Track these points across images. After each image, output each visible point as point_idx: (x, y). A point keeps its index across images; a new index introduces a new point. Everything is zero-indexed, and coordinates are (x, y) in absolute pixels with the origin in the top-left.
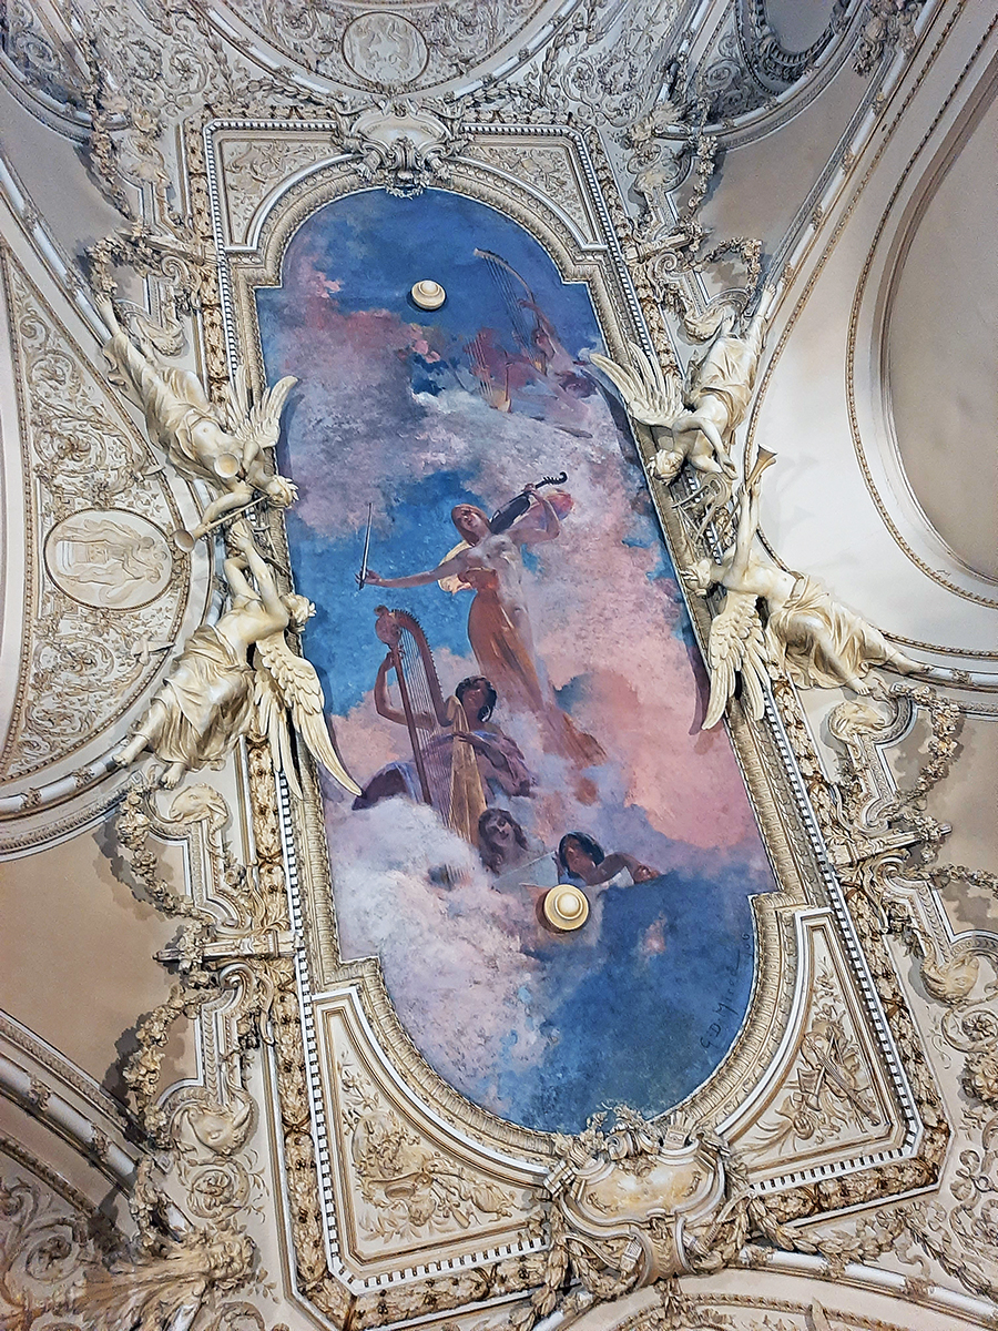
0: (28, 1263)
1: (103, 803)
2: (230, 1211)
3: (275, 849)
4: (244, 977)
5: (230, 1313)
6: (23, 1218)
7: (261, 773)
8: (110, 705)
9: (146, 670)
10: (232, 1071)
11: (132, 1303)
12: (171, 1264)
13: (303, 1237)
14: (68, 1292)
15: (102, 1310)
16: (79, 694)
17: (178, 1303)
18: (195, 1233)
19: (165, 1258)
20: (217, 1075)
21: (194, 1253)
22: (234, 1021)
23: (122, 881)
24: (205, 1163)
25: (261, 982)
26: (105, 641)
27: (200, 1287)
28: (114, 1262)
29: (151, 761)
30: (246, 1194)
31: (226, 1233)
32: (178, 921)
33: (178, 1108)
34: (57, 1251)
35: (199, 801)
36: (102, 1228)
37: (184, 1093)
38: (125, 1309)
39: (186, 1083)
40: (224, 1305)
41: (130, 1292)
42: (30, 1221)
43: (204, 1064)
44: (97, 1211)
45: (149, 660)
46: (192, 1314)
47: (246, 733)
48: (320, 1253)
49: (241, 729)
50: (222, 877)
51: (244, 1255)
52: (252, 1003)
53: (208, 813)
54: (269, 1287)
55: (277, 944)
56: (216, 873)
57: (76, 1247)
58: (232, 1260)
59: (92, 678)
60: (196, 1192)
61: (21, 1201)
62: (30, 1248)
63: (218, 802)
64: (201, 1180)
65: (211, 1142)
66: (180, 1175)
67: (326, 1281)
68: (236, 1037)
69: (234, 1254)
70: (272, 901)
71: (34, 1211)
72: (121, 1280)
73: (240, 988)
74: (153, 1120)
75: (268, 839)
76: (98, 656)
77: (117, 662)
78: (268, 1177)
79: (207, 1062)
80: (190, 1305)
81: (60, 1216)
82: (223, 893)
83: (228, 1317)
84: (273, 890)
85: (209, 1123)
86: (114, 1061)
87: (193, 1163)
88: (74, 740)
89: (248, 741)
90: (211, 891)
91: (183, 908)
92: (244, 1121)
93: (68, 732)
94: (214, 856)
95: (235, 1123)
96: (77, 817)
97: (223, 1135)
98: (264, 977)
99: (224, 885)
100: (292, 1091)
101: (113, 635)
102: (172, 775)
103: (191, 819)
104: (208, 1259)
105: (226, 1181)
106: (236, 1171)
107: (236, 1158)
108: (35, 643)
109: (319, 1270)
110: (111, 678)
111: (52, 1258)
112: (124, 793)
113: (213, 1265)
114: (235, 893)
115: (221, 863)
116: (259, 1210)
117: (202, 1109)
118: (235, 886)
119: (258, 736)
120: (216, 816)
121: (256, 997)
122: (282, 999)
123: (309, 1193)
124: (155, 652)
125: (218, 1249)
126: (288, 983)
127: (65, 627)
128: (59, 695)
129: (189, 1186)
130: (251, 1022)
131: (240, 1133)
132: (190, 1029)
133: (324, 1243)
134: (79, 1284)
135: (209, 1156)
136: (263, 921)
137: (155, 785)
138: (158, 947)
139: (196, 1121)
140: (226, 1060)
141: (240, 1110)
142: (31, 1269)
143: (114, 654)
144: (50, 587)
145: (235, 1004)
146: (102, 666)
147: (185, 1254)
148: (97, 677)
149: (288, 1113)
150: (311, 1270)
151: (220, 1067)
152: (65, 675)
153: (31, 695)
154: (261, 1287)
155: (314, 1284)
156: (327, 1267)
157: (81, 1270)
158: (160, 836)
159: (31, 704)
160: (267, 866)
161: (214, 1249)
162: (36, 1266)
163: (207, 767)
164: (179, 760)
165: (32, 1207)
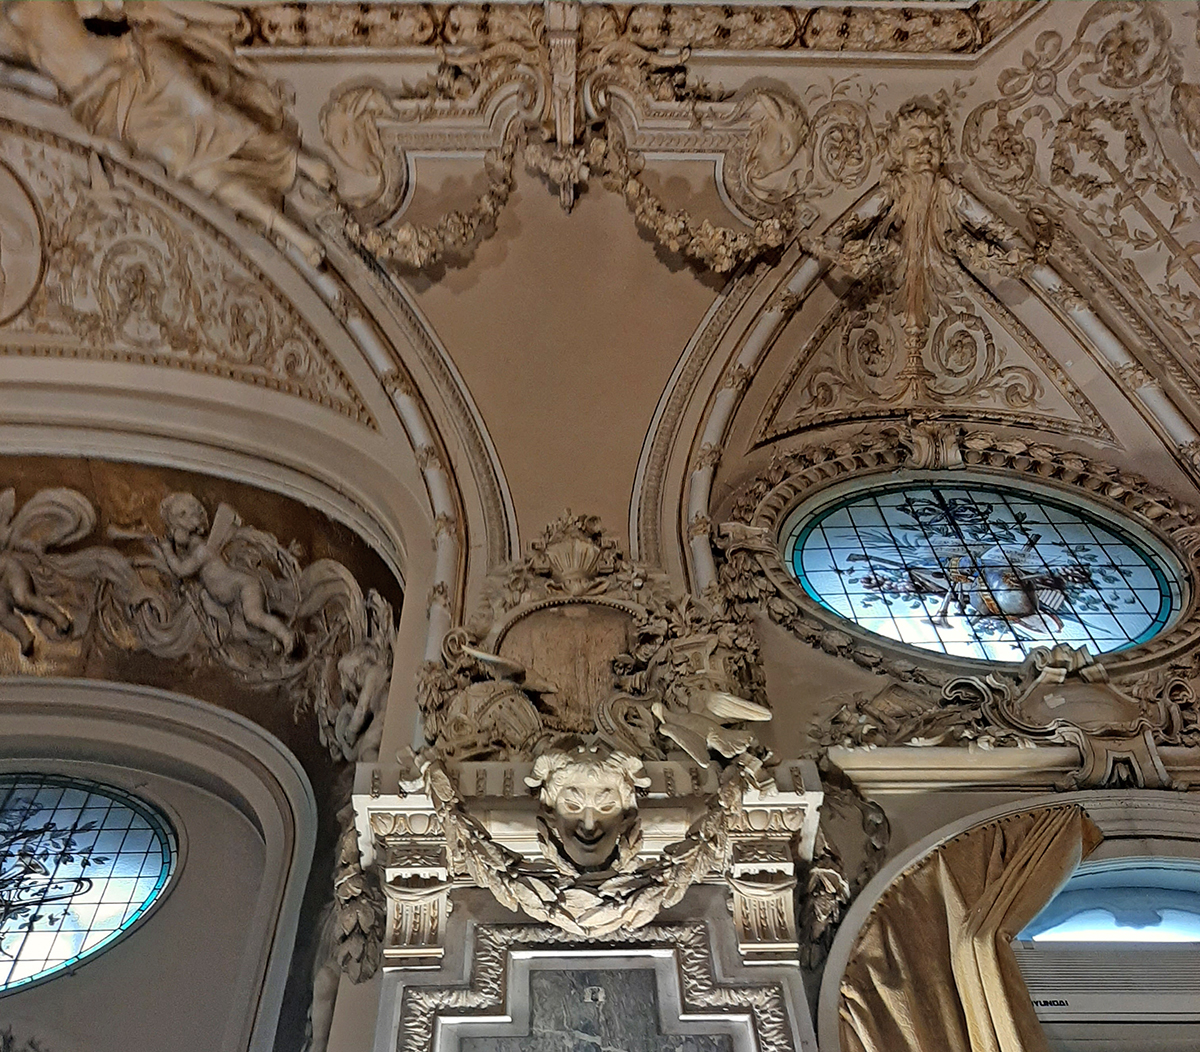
0: (875, 376)
1: (372, 278)
2: (867, 132)
3: (424, 16)
4: (601, 84)
5: (972, 144)
6: (837, 382)
7: (301, 26)
8: (209, 252)
9: (141, 193)
10: (714, 114)
11: (935, 264)
12: (913, 216)
13: (923, 40)
14: (908, 334)
15: (933, 296)
16: (197, 294)
17: (951, 211)
18: (889, 186)
19: (904, 222)
20: (714, 134)
21: (910, 189)
22: (655, 105)
23: (473, 253)
24: (812, 161)
25: (610, 61)
26: (98, 248)
27: (945, 185)
28: (892, 283)
29: (295, 200)
30: (853, 107)
31: (893, 142)
32: (519, 175)
33: (747, 191)
34: (871, 343)
35: (350, 131)
36: (859, 294)
37: (731, 182)
38: (940, 271)
39: (719, 178)
40: (962, 152)
41: (926, 266)
42: (840, 374)
43: (699, 151)
44: (844, 302)
45: (124, 189)
46: (968, 197)
47: (233, 44)
48: (947, 19)
49: (227, 51)
50: (461, 104)
51: (925, 123)
52: (633, 74)
53: (366, 118)
54: (957, 89)
55: (565, 32)
56: (453, 112)
57: (871, 324)
58: (927, 141)
59: (166, 272)
60: (843, 175)
61: (823, 385)
62: (862, 373)
63: (350, 100)
64: (829, 166)
65: (791, 151)
66: (820, 195)
67: (981, 15)
68: (675, 105)
69: (921, 136)
70: (500, 29)
71: (831, 370)
72: (911, 275)
73: (611, 89)
74: (772, 237)
75: (407, 26)
76: (126, 261)
77: (131, 234)
78: (840, 74)
79: (697, 146)
80: (959, 197)
81: (841, 342)
82: (482, 104)
83: (975, 148)
84: (483, 26)
85: (768, 152)
86: (692, 276)
87: (810, 176)
88: (276, 307)
89: (248, 42)
90: (476, 122)
91: (501, 166)
92: (777, 103)
93: (264, 313)
94: (431, 113)
95: (777, 117)
96: (400, 317)
97: (788, 136)
98: (603, 55)
99: (472, 102)
100: (755, 31)
101: (86, 238)
102: (317, 171)
103: (376, 145)
104: (921, 172)
105: (837, 134)
106: (825, 118)
107: (811, 115)
108: (120, 345)
109: (966, 22)
110: (163, 247)
111: (877, 351)
112: (352, 245)
113: (927, 167)
114: (483, 87)
115: (441, 104)
116: (873, 91)
117: (752, 159)
118: (475, 85)
119: (240, 25)
120: (372, 105)
121: (627, 70)
122: (636, 30)
123: (877, 23)
124: (110, 179)
125: (911, 158)
126: (616, 19)
127: (86, 304)
128: (201, 319)
129: (834, 185)
130: (657, 78)
131: (789, 110)
132: (655, 167)
133: (937, 11)
134: (904, 321)
135: (804, 153)
136: (526, 48)
137: (333, 197)
138: (556, 205)
139: (766, 169)
140: (699, 120)
141: (763, 106)
142: (879, 372)
143: (119, 237)
144: (22, 322)
145: (630, 100)
146: (141, 257)
147: (907, 198)
148: (163, 264)
149: (779, 40)
150: (962, 34)
151: (706, 129)
152: (167, 308)
153: (207, 356)
154: (955, 100)
155: (978, 33)
156: (965, 11)
157: (893, 319)
158: (405, 194)
159: (224, 356)
160: (448, 31)
161: (910, 162)
162: (877, 368)
163: (291, 111)
164: (294, 161)
165: (828, 374)
